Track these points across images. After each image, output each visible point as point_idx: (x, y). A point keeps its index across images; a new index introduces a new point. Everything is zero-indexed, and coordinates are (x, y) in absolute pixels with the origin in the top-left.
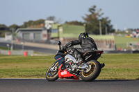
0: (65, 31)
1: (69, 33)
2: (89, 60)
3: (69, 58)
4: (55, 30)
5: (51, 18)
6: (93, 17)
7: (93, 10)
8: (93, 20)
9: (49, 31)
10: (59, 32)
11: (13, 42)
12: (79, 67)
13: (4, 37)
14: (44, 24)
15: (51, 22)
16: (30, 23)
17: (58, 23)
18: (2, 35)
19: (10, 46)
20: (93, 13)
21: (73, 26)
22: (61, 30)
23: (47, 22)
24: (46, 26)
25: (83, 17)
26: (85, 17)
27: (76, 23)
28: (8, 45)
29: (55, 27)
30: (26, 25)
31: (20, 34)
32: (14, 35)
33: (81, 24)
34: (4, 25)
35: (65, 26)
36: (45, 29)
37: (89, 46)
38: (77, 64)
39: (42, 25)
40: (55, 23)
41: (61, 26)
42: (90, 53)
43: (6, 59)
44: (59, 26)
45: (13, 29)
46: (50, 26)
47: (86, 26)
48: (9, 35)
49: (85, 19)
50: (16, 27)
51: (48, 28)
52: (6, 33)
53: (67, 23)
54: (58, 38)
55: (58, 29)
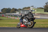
0: (37, 11)
1: (39, 12)
2: (31, 21)
3: (24, 20)
4: (34, 10)
5: (32, 6)
6: (47, 6)
7: (47, 3)
8: (47, 7)
9: (32, 11)
10: (35, 11)
11: (19, 15)
12: (27, 23)
13: (16, 13)
14: (30, 8)
15: (32, 8)
16: (25, 8)
17: (35, 8)
18: (15, 12)
19: (18, 16)
20: (47, 5)
21: (40, 9)
22: (36, 10)
23: (31, 8)
24: (31, 9)
25: (43, 6)
26: (44, 6)
27: (41, 8)
28: (17, 16)
29: (34, 9)
30: (24, 9)
31: (22, 12)
32: (20, 12)
33: (43, 8)
34: (16, 9)
35: (37, 9)
36: (30, 10)
37: (31, 16)
38: (27, 22)
39: (29, 9)
40: (34, 8)
41: (36, 9)
42: (31, 19)
43: (17, 21)
44: (35, 9)
45: (19, 10)
46: (32, 9)
47: (44, 9)
48: (18, 12)
49: (44, 7)
50: (20, 9)
51: (31, 10)
52: (17, 12)
53: (38, 8)
54: (35, 13)
55: (35, 10)
